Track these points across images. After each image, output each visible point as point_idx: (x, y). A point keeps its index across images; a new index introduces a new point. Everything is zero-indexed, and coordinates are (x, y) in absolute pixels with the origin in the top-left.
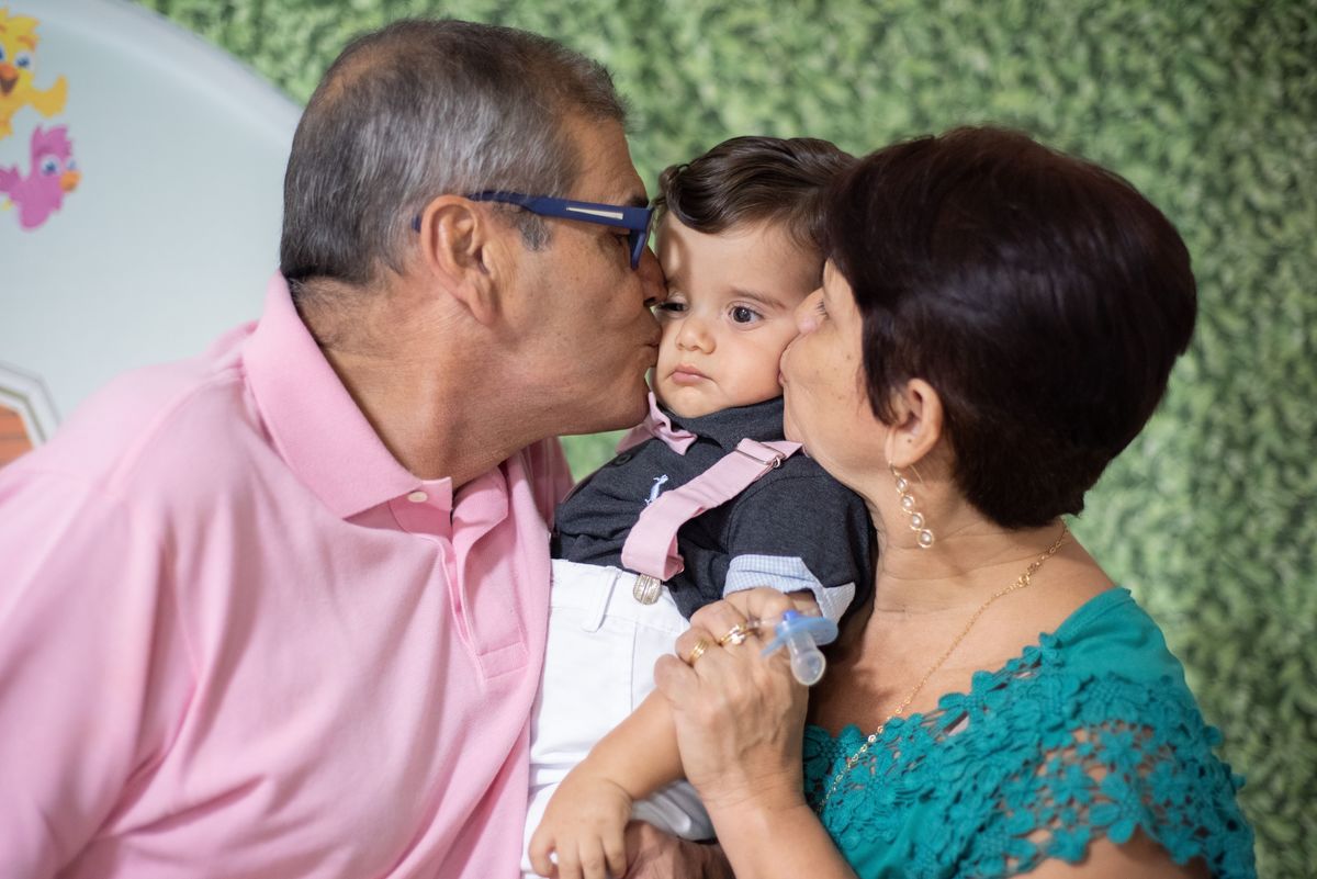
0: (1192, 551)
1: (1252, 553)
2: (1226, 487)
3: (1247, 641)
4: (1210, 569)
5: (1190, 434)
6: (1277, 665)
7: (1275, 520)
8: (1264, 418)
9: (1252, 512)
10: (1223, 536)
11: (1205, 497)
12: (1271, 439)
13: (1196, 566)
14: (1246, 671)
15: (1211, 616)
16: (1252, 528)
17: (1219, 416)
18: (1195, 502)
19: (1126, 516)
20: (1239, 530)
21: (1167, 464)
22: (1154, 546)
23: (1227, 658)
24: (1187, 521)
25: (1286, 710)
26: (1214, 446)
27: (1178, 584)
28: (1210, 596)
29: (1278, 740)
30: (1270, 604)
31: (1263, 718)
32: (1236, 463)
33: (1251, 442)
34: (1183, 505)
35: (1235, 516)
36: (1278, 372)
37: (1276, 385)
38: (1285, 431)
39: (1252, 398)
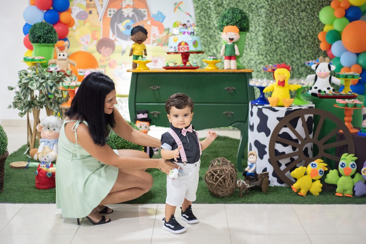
0: (265, 23)
1: (271, 24)
2: (269, 17)
3: (269, 34)
4: (266, 26)
5: (266, 11)
6: (272, 37)
7: (274, 21)
8: (275, 10)
9: (272, 20)
10: (268, 22)
11: (267, 18)
12: (275, 12)
13: (265, 25)
14: (269, 37)
15: (266, 31)
16: (272, 22)
17: (270, 9)
18: (266, 18)
19: (259, 19)
20: (270, 22)
21: (263, 14)
22: (261, 23)
23: (267, 35)
24: (265, 20)
25: (273, 42)
26: (268, 12)
27: (263, 27)
28: (266, 29)
29: (272, 45)
30: (273, 30)
31: (270, 42)
32: (271, 14)
33: (273, 12)
34: (264, 18)
35: (270, 20)
36: (277, 5)
37: (277, 6)
38: (277, 11)
39: (274, 7)
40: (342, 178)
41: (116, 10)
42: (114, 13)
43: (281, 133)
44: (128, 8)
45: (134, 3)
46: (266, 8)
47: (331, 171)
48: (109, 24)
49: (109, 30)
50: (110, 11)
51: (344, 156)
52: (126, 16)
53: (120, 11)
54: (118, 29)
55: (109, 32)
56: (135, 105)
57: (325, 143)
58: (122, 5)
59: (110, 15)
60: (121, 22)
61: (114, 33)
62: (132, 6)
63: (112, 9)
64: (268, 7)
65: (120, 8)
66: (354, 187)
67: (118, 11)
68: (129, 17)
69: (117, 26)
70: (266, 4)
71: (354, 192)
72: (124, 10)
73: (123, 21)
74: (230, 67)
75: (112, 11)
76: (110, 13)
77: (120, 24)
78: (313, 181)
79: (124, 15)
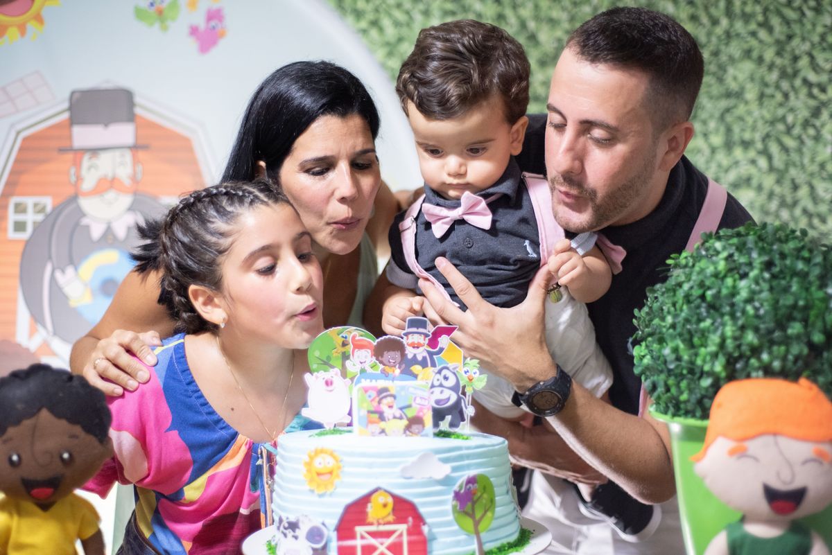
8: (803, 192)
12: (806, 202)
17: (778, 190)
26: (774, 205)
33: (794, 204)
36: (814, 168)
37: (812, 175)
38: (815, 198)
39: (797, 181)
41: (48, 202)
42: (40, 217)
44: (111, 195)
45: (139, 168)
46: (760, 188)
48: (16, 270)
49: (15, 301)
50: (20, 209)
52: (97, 232)
53: (66, 211)
54: (57, 293)
55: (14, 312)
58: (79, 179)
59: (20, 227)
60: (73, 260)
61: (37, 317)
62: (127, 182)
63: (29, 201)
64: (769, 181)
65: (70, 191)
67: (58, 210)
68: (115, 238)
69: (53, 279)
70: (760, 170)
72: (86, 204)
73: (85, 256)
75: (30, 209)
76: (20, 217)
77: (70, 271)
79: (87, 227)
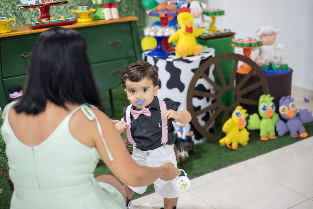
40: (263, 121)
43: (196, 85)
47: (251, 116)
51: (262, 98)
56: (3, 81)
57: (241, 89)
66: (275, 128)
71: (276, 133)
74: (112, 17)
78: (240, 130)
